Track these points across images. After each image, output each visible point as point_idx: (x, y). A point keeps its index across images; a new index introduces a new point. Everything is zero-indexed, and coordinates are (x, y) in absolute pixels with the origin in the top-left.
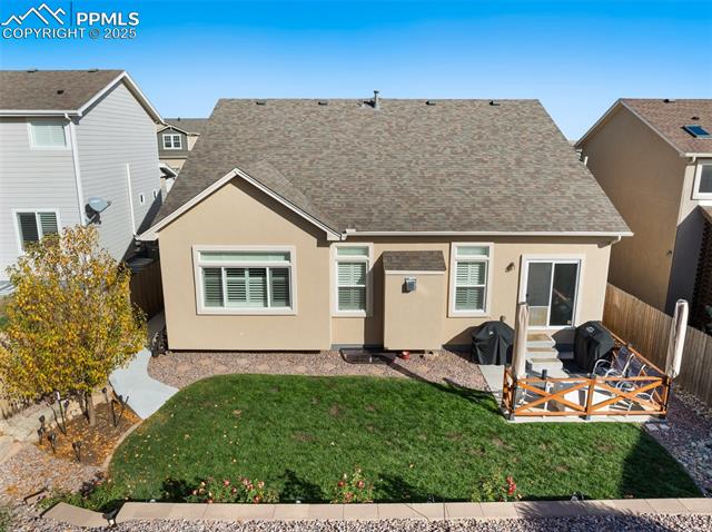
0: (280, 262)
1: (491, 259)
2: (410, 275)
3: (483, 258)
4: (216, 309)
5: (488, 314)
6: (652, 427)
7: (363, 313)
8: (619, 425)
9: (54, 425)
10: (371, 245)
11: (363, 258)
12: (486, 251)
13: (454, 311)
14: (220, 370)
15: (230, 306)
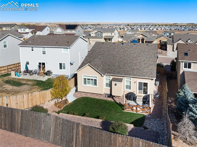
0: (95, 79)
1: (131, 81)
2: (116, 82)
3: (130, 80)
4: (85, 85)
5: (131, 91)
7: (110, 88)
9: (57, 102)
10: (111, 76)
11: (110, 78)
12: (131, 79)
13: (125, 90)
14: (85, 96)
15: (87, 85)
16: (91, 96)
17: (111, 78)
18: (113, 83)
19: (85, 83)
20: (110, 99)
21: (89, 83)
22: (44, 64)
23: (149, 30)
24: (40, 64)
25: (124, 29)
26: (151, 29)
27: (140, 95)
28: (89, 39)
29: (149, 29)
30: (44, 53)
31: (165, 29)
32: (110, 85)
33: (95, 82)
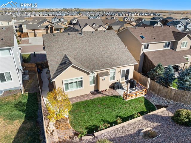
0: (80, 80)
1: (116, 71)
2: (104, 77)
5: (116, 81)
6: (145, 97)
7: (94, 85)
8: (141, 97)
11: (94, 75)
13: (110, 81)
15: (71, 90)
17: (96, 73)
18: (101, 78)
21: (72, 87)
23: (26, 17)
31: (44, 15)
32: (96, 81)
33: (81, 84)
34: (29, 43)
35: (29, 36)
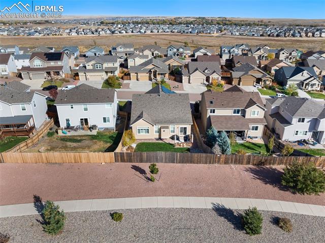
0: (148, 128)
2: (165, 129)
4: (139, 134)
5: (175, 134)
7: (158, 134)
11: (158, 127)
12: (174, 126)
13: (170, 133)
15: (141, 134)
16: (146, 141)
17: (160, 126)
18: (162, 130)
19: (139, 132)
20: (160, 141)
21: (142, 132)
22: (86, 120)
23: (139, 33)
24: (81, 119)
25: (99, 33)
26: (142, 31)
27: (182, 136)
28: (85, 73)
29: (139, 31)
30: (86, 109)
31: (164, 31)
32: (159, 131)
33: (148, 131)
34: (129, 88)
35: (132, 79)
